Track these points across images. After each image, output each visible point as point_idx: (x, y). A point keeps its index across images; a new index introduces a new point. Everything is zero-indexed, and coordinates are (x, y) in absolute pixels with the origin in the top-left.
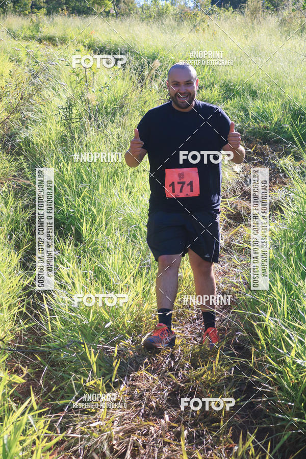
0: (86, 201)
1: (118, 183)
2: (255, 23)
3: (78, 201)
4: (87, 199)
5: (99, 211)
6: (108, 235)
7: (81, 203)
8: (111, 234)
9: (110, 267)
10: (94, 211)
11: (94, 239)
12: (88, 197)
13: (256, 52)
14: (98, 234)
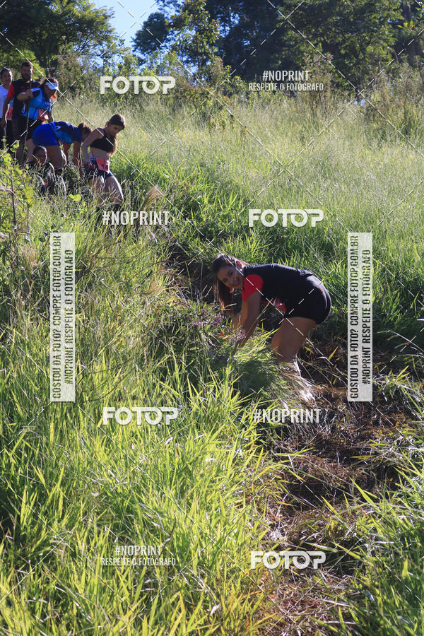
0: (23, 457)
1: (84, 424)
2: (319, 114)
3: (8, 456)
4: (24, 454)
5: (50, 477)
6: (70, 527)
7: (12, 460)
8: (77, 525)
9: (81, 591)
10: (41, 477)
11: (43, 533)
12: (27, 449)
13: (325, 168)
14: (50, 524)
